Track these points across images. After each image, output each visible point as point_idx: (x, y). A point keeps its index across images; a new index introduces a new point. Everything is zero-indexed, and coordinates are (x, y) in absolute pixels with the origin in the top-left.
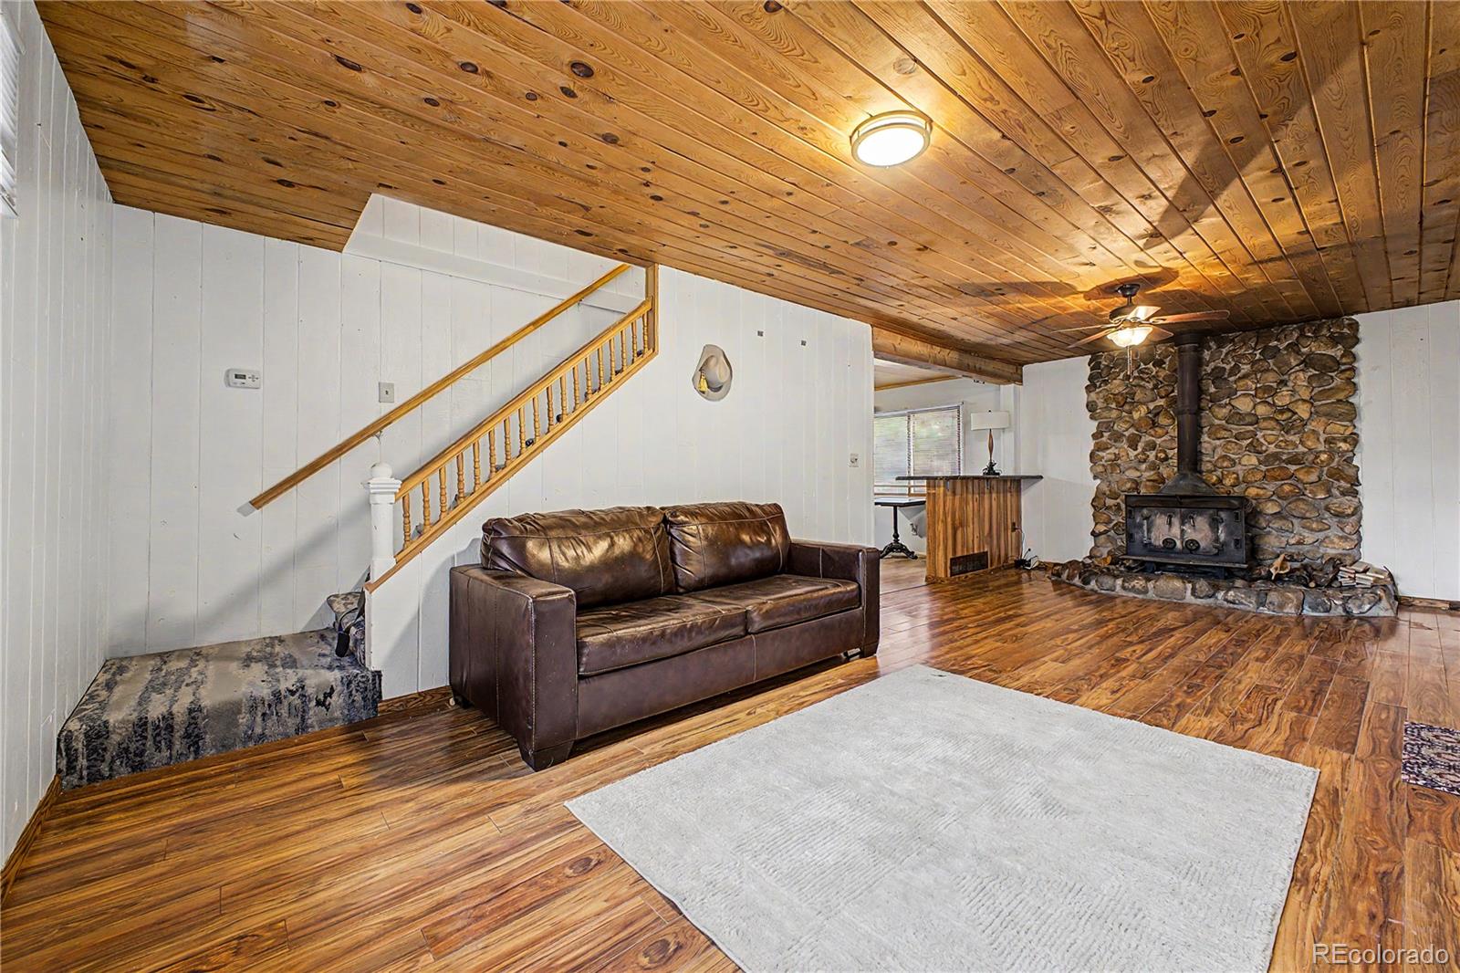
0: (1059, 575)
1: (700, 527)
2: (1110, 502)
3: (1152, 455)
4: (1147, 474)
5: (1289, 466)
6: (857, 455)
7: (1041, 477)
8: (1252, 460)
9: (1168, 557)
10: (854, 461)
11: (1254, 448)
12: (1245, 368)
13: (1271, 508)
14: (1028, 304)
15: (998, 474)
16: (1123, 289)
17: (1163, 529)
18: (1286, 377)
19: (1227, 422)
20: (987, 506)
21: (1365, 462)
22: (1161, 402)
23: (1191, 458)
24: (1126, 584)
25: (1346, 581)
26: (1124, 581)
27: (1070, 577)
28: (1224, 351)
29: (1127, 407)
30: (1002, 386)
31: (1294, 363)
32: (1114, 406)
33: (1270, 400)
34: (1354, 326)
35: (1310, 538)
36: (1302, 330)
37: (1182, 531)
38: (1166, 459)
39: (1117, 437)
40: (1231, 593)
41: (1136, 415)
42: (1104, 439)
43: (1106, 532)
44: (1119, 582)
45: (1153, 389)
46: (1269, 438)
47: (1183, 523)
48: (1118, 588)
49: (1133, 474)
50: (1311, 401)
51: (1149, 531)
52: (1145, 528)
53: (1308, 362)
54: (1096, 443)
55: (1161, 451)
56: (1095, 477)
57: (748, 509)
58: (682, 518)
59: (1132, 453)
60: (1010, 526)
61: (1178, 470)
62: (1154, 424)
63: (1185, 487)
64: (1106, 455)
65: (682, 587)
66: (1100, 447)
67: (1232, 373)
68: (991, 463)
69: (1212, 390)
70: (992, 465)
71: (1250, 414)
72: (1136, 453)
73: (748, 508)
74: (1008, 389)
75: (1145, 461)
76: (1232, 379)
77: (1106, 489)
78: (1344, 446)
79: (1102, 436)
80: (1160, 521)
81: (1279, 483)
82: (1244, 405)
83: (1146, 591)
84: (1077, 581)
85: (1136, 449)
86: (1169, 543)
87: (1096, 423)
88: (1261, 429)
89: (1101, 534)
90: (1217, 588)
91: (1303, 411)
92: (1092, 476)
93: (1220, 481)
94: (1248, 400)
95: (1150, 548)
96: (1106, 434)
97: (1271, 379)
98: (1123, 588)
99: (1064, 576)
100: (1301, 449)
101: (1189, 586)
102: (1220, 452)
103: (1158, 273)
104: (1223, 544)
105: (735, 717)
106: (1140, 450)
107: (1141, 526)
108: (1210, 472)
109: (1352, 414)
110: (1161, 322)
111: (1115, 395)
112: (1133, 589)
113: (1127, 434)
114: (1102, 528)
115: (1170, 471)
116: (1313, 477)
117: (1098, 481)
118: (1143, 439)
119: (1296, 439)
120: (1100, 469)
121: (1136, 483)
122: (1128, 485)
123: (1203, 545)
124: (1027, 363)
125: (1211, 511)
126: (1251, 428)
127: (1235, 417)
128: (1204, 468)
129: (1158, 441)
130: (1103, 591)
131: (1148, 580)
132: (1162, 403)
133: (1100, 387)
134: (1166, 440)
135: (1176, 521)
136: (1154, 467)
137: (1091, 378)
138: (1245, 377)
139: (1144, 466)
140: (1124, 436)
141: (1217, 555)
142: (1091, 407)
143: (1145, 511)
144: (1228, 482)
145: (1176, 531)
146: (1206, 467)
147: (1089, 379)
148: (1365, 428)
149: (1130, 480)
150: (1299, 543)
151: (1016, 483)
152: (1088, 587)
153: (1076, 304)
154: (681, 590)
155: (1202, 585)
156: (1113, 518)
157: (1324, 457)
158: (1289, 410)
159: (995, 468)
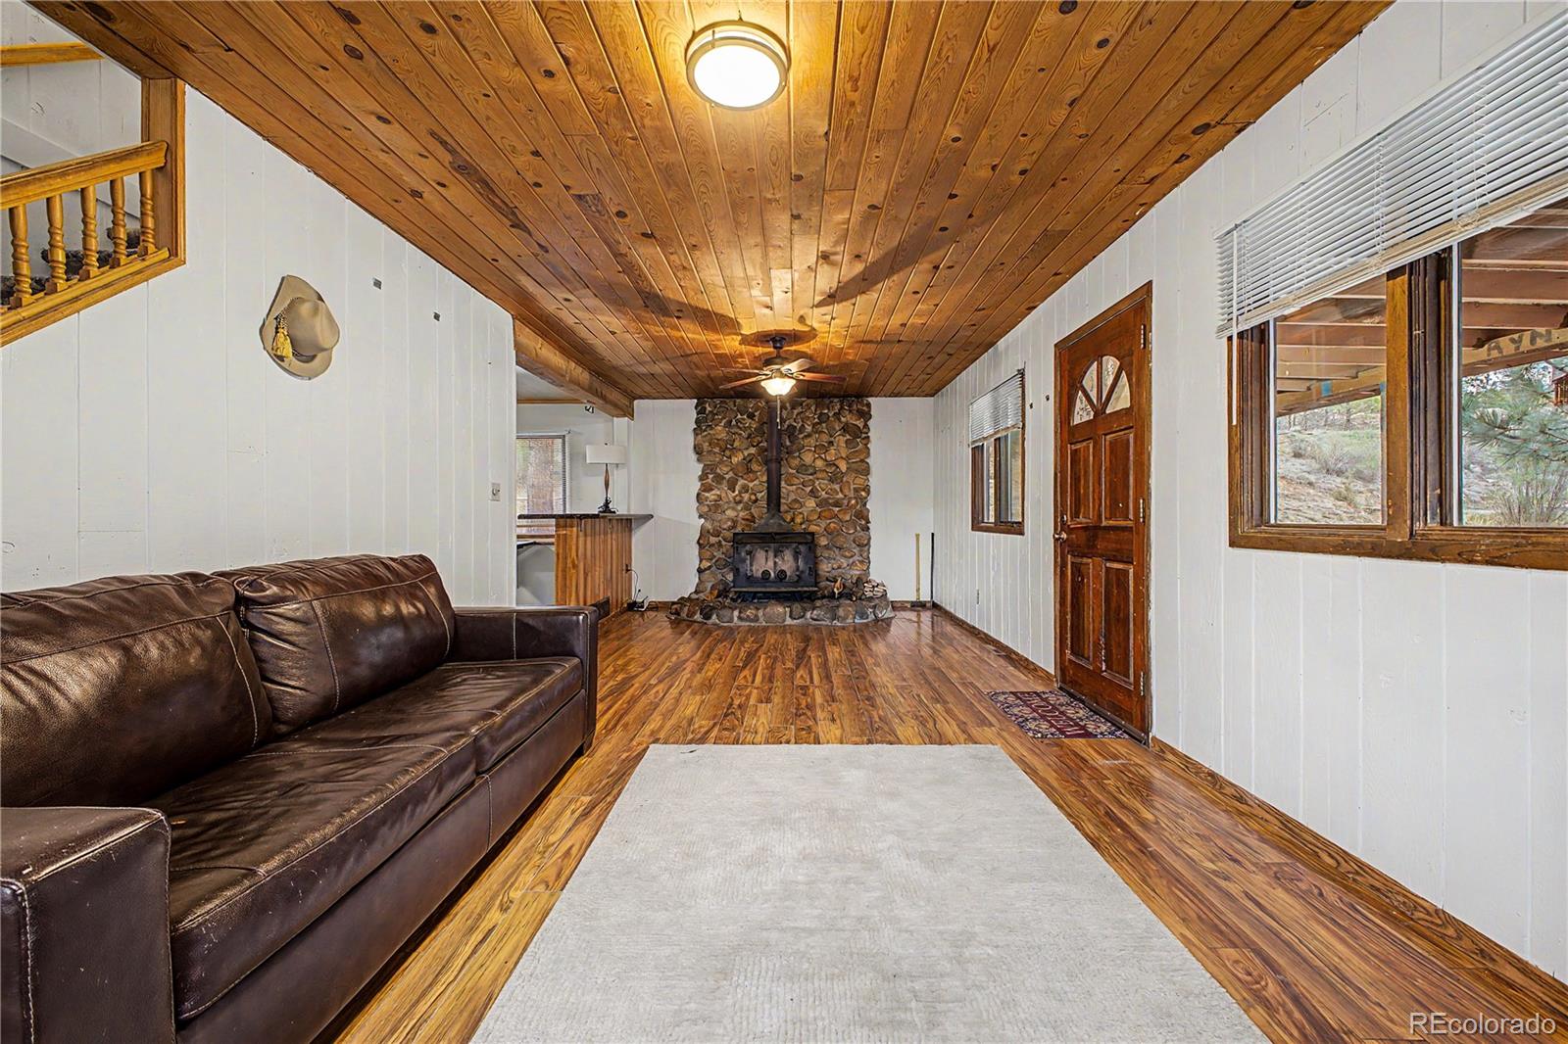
0: (677, 613)
1: (315, 603)
2: (713, 540)
3: (746, 496)
4: (742, 514)
5: (834, 509)
6: (499, 485)
7: (652, 516)
8: (811, 503)
9: (765, 587)
10: (495, 493)
11: (813, 493)
12: (809, 429)
13: (823, 542)
14: (692, 334)
15: (614, 512)
16: (774, 340)
17: (763, 563)
18: (832, 439)
19: (797, 472)
20: (609, 547)
21: (872, 505)
22: (753, 450)
23: (774, 498)
24: (742, 615)
25: (869, 594)
26: (740, 612)
27: (691, 614)
28: (796, 412)
29: (728, 453)
30: (615, 419)
31: (838, 428)
32: (717, 450)
33: (823, 456)
34: (869, 405)
35: (844, 563)
36: (842, 403)
37: (775, 563)
38: (756, 500)
39: (719, 478)
40: (815, 612)
41: (735, 460)
42: (709, 481)
43: (710, 567)
44: (736, 613)
45: (747, 438)
46: (822, 484)
47: (775, 556)
48: (736, 619)
49: (730, 513)
50: (847, 459)
51: (751, 565)
52: (748, 562)
53: (845, 429)
54: (702, 484)
55: (753, 494)
56: (700, 516)
57: (387, 567)
58: (274, 590)
59: (731, 495)
60: (624, 568)
61: (768, 509)
62: (749, 471)
63: (773, 526)
64: (711, 496)
65: (284, 723)
66: (706, 488)
67: (801, 432)
68: (607, 500)
69: (788, 443)
70: (607, 503)
71: (811, 466)
72: (734, 494)
73: (383, 563)
74: (622, 422)
75: (740, 502)
76: (801, 436)
77: (709, 526)
78: (863, 493)
79: (708, 478)
80: (760, 555)
81: (828, 521)
82: (808, 458)
83: (756, 619)
84: (698, 617)
85: (734, 492)
86: (766, 573)
87: (702, 465)
88: (818, 479)
89: (706, 569)
90: (805, 610)
91: (843, 466)
92: (697, 516)
93: (793, 520)
94: (811, 454)
95: (750, 580)
96: (711, 476)
97: (825, 438)
98: (740, 618)
99: (684, 615)
100: (841, 495)
101: (787, 609)
102: (792, 497)
103: (804, 332)
104: (802, 572)
105: (485, 926)
106: (737, 492)
107: (744, 561)
108: (787, 512)
109: (867, 471)
110: (801, 377)
111: (718, 440)
112: (748, 619)
113: (727, 477)
114: (706, 564)
115: (760, 510)
116: (848, 518)
117: (703, 520)
118: (739, 483)
119: (837, 487)
120: (706, 509)
121: (735, 522)
122: (729, 523)
123: (788, 574)
124: (641, 398)
125: (794, 545)
126: (811, 477)
127: (802, 468)
128: (782, 509)
129: (751, 485)
130: (725, 624)
131: (758, 609)
132: (753, 452)
133: (705, 430)
134: (759, 483)
135: (771, 554)
136: (747, 508)
137: (697, 421)
138: (809, 435)
139: (739, 508)
140: (725, 478)
141: (797, 581)
142: (698, 450)
143: (748, 547)
144: (798, 520)
145: (771, 564)
146: (783, 508)
147: (696, 422)
148: (874, 481)
149: (729, 519)
150: (839, 567)
151: (628, 523)
152: (710, 622)
153: (730, 344)
154: (283, 728)
155: (797, 607)
156: (715, 554)
157: (853, 502)
158: (835, 465)
159: (610, 506)
